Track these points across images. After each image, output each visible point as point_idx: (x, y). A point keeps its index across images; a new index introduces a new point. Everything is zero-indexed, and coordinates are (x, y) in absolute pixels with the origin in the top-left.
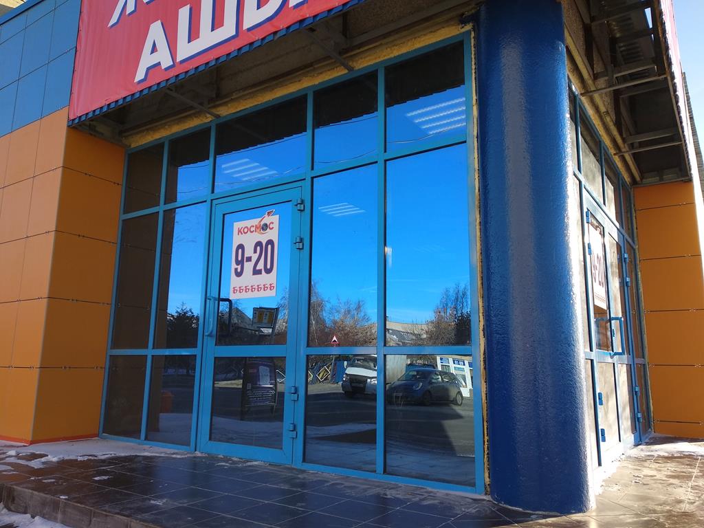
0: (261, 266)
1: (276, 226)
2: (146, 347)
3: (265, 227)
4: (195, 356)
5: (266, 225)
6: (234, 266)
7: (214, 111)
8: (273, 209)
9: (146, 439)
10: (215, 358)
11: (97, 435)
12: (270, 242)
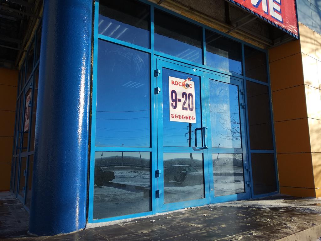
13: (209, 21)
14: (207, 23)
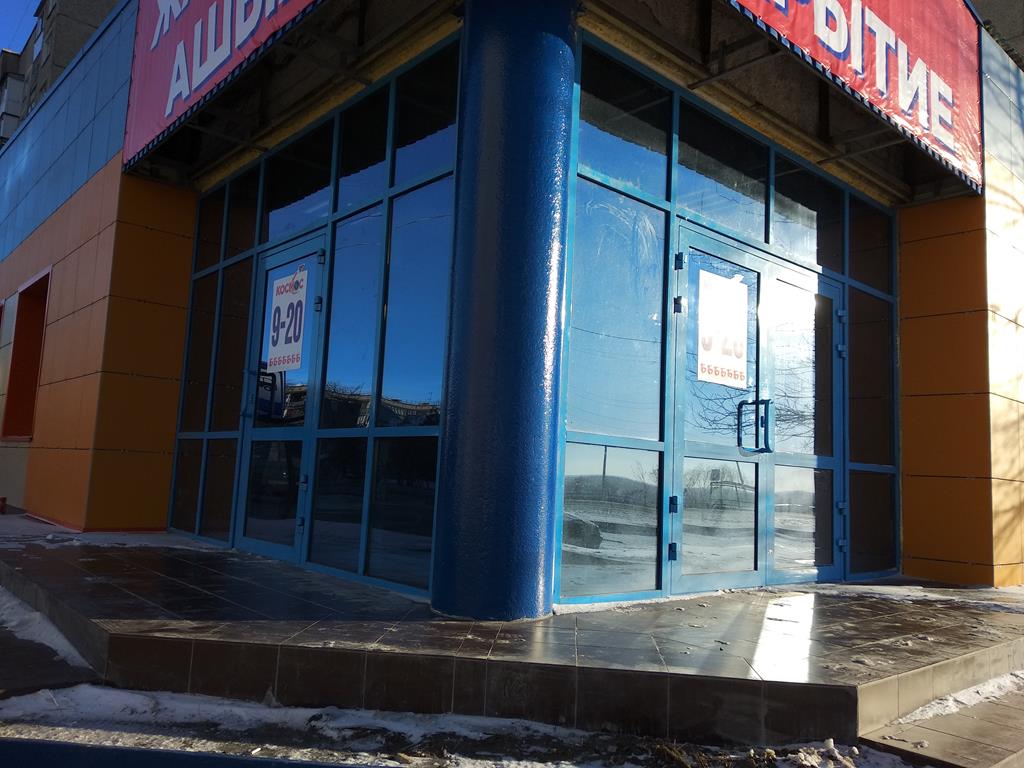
0: (291, 334)
1: (304, 284)
2: (203, 430)
3: (297, 285)
4: (236, 439)
5: (297, 282)
6: (272, 333)
7: (260, 144)
8: (303, 263)
9: (200, 534)
10: (253, 442)
11: (165, 529)
12: (300, 303)
13: (786, 132)
14: (780, 136)
